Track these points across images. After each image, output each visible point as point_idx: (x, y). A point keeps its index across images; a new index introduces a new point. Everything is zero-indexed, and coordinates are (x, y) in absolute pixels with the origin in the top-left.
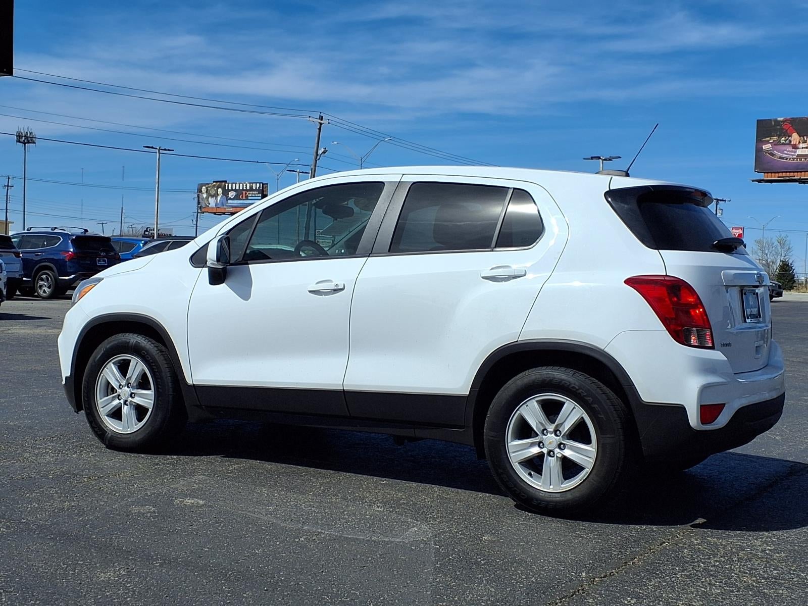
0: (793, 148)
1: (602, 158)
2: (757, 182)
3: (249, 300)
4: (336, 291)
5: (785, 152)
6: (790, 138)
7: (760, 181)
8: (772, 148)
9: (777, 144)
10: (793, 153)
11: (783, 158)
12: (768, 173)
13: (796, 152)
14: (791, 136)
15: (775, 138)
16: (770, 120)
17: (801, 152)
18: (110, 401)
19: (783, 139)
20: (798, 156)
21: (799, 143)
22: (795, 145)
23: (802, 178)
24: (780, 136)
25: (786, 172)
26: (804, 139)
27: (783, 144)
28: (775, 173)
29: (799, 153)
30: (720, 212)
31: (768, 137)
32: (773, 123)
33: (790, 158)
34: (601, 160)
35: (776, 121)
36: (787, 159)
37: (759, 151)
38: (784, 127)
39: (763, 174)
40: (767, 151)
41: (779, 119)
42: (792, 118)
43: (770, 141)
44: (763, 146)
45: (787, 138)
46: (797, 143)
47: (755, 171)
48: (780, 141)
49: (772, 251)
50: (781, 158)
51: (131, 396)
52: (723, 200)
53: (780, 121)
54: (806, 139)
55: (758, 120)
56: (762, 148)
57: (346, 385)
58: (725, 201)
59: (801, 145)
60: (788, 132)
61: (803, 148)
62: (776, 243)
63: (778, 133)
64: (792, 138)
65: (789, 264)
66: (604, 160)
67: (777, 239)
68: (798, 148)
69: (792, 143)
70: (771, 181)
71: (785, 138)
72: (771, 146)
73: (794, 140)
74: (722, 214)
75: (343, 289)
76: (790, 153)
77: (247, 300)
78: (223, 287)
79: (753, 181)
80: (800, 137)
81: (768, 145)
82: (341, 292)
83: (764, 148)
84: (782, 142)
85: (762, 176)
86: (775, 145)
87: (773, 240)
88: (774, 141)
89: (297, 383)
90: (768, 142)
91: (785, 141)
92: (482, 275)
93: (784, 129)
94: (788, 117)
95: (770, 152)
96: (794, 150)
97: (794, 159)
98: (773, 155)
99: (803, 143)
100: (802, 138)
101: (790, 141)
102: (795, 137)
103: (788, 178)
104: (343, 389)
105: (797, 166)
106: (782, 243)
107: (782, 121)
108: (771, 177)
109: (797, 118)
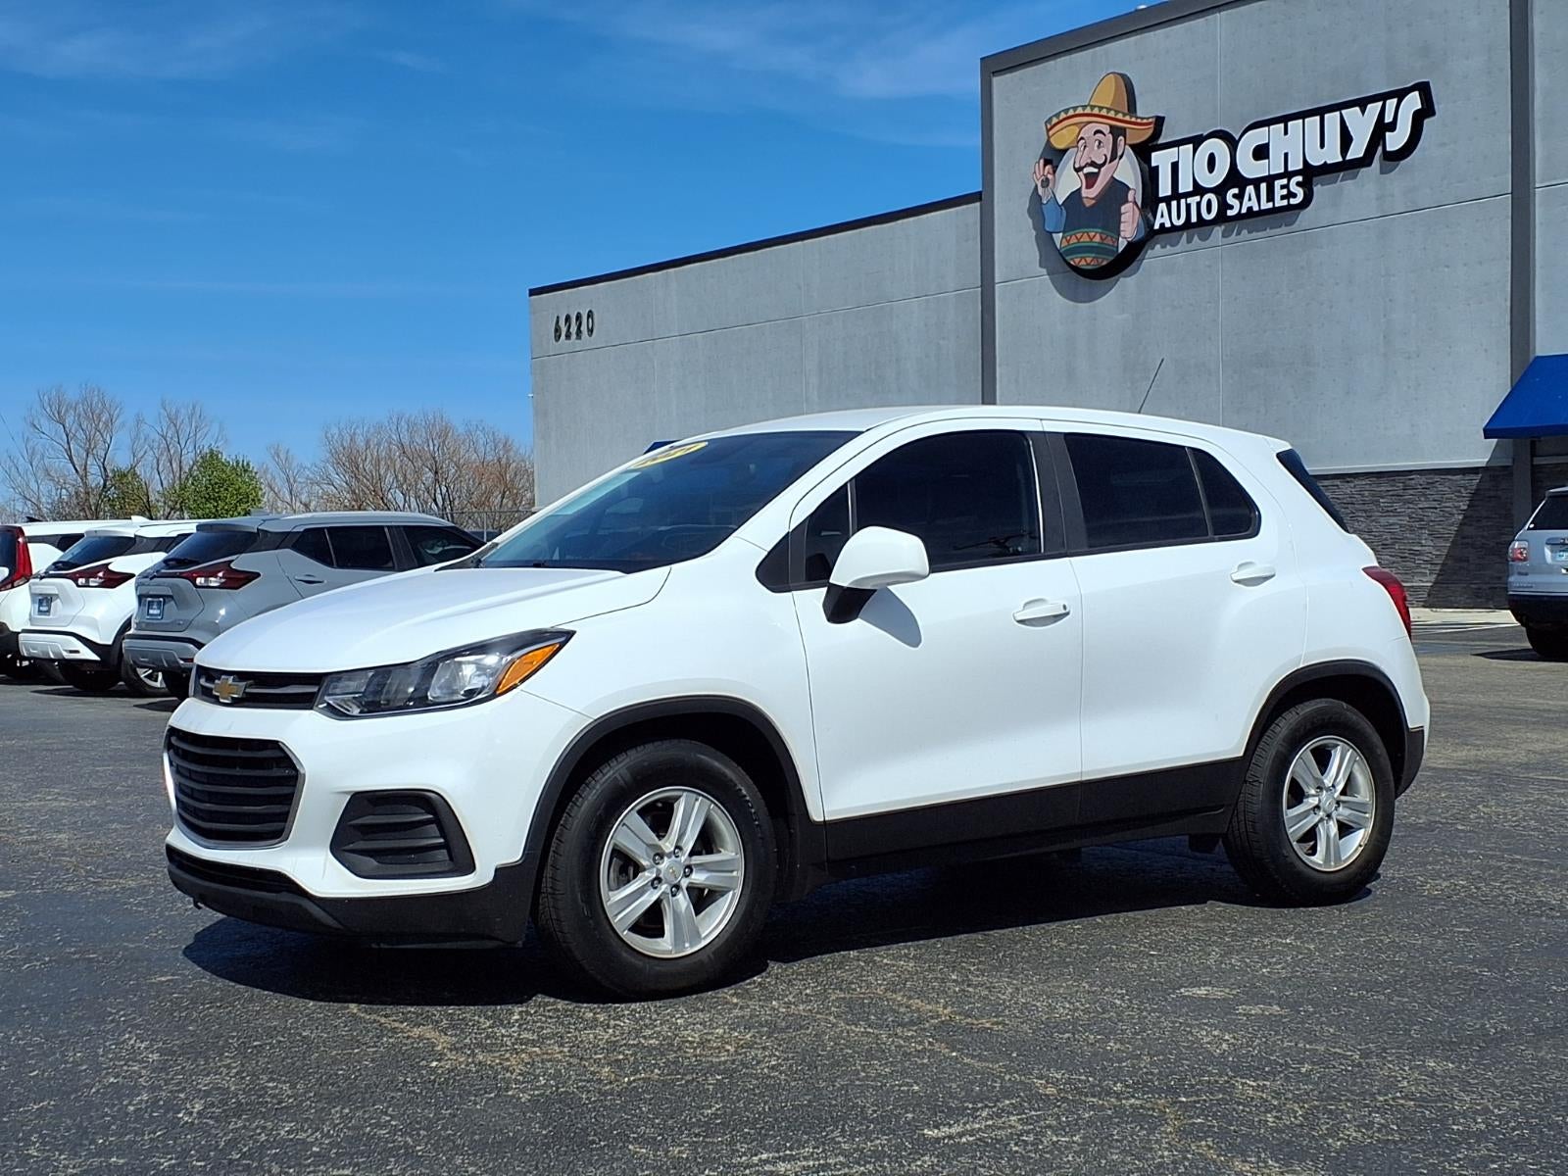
3: (922, 646)
77: (919, 646)
82: (1066, 618)
104: (1082, 781)
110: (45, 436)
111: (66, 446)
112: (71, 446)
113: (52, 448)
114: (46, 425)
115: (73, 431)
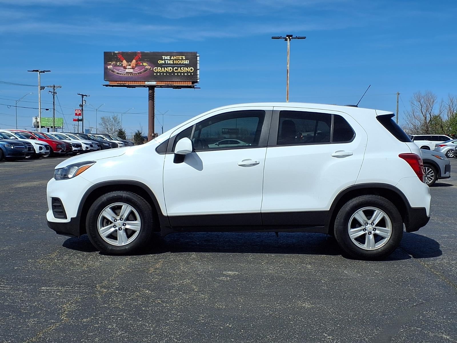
0: (124, 68)
1: (39, 71)
2: (105, 86)
3: (202, 171)
4: (254, 165)
5: (120, 70)
6: (122, 63)
7: (107, 86)
8: (113, 67)
9: (115, 65)
10: (124, 71)
11: (119, 74)
12: (111, 81)
13: (125, 71)
14: (122, 62)
15: (114, 62)
16: (111, 52)
17: (128, 70)
18: (108, 229)
19: (118, 63)
20: (127, 73)
21: (127, 66)
22: (125, 66)
23: (129, 85)
24: (117, 61)
25: (121, 81)
26: (129, 64)
27: (119, 66)
28: (115, 81)
29: (128, 71)
30: (85, 102)
31: (110, 62)
32: (112, 54)
33: (123, 74)
34: (38, 72)
35: (114, 53)
36: (121, 74)
37: (106, 69)
38: (118, 57)
39: (108, 82)
40: (110, 69)
41: (115, 52)
42: (122, 52)
43: (112, 64)
44: (108, 67)
45: (120, 62)
46: (126, 66)
47: (104, 80)
48: (117, 64)
49: (110, 124)
50: (118, 73)
51: (123, 225)
52: (85, 96)
53: (116, 53)
54: (130, 64)
55: (104, 52)
56: (107, 67)
57: (263, 210)
58: (87, 96)
59: (128, 67)
60: (121, 59)
61: (129, 68)
62: (112, 119)
63: (116, 60)
64: (123, 63)
65: (123, 131)
66: (41, 72)
67: (112, 117)
68: (126, 68)
69: (123, 66)
70: (113, 86)
71: (119, 62)
72: (112, 67)
73: (124, 64)
74: (85, 103)
75: (259, 163)
76: (123, 71)
77: (201, 170)
78: (183, 164)
79: (104, 85)
80: (127, 62)
81: (110, 66)
82: (258, 165)
83: (108, 68)
84: (118, 65)
85: (108, 83)
86: (114, 66)
87: (110, 118)
88: (114, 64)
89: (234, 211)
90: (110, 64)
91: (120, 64)
92: (332, 155)
93: (119, 58)
94: (121, 51)
95: (111, 70)
96: (124, 69)
97: (124, 74)
98: (113, 72)
99: (129, 66)
100: (128, 63)
101: (122, 65)
102: (125, 63)
103: (122, 85)
104: (261, 212)
105: (127, 78)
106: (115, 119)
107: (117, 53)
108: (113, 84)
109: (125, 52)
110: (415, 106)
111: (421, 109)
112: (422, 109)
113: (416, 109)
114: (415, 103)
115: (423, 105)
